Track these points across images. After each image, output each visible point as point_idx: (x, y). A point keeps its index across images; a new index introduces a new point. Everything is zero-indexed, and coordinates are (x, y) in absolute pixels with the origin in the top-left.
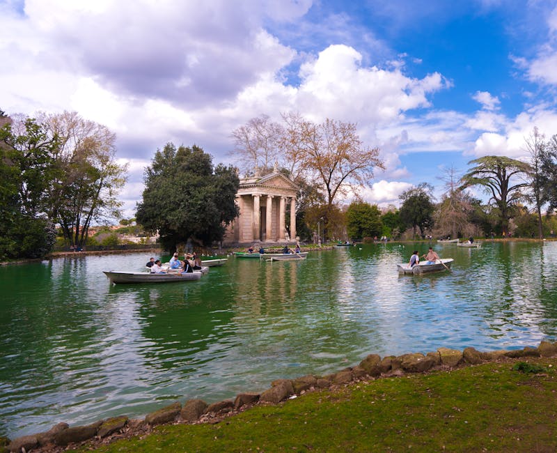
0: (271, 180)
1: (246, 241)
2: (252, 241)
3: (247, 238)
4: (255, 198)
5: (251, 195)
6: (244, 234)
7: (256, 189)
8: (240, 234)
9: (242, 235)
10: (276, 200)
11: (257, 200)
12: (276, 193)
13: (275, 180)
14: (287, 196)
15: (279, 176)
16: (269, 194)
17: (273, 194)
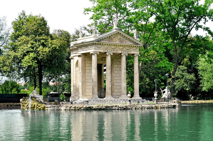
4: (93, 55)
7: (94, 47)
12: (116, 51)
13: (114, 37)
14: (128, 53)
15: (118, 33)
16: (107, 52)
17: (113, 51)
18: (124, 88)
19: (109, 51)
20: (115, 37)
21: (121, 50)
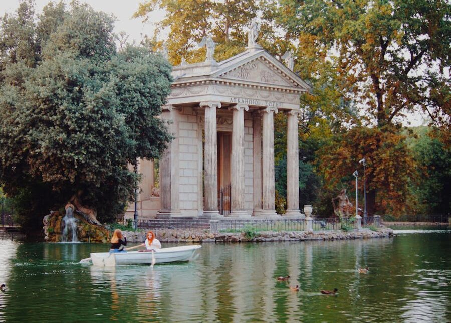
0: (242, 68)
1: (185, 214)
2: (201, 213)
3: (189, 205)
4: (207, 111)
5: (197, 105)
6: (182, 197)
7: (211, 89)
8: (174, 197)
9: (178, 200)
10: (254, 115)
11: (211, 116)
12: (254, 101)
13: (251, 67)
14: (279, 107)
15: (261, 57)
16: (237, 103)
17: (248, 101)
18: (270, 191)
19: (241, 100)
20: (254, 66)
21: (265, 99)
